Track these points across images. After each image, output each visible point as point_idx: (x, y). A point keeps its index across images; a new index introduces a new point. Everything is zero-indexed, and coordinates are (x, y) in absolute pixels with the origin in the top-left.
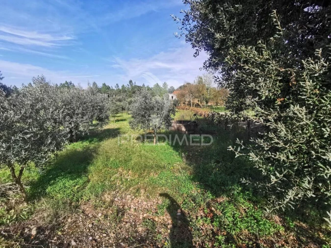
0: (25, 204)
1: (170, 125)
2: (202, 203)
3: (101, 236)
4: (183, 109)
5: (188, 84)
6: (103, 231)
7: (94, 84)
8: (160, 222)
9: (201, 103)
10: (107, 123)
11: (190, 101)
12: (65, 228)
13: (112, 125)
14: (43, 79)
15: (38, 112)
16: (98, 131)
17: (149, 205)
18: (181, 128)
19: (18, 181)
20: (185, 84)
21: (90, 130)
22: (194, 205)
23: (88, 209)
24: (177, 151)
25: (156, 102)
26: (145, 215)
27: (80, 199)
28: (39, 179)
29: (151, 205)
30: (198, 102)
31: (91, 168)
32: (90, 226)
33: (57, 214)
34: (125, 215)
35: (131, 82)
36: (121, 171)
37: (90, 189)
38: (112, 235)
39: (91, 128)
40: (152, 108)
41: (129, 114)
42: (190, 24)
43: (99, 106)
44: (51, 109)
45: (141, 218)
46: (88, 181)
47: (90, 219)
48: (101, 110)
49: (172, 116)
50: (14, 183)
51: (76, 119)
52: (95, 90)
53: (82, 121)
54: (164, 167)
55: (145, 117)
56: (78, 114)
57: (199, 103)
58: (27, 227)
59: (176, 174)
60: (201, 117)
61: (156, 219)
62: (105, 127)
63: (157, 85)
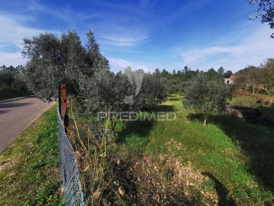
0: (115, 144)
1: (224, 110)
2: (259, 200)
3: (156, 183)
4: (241, 95)
5: (252, 68)
6: (158, 181)
7: (157, 70)
8: (206, 197)
9: (268, 89)
10: (165, 101)
11: (252, 87)
12: (134, 167)
13: (168, 103)
16: (156, 106)
17: (196, 177)
18: (237, 114)
19: (113, 129)
20: (248, 67)
21: (152, 104)
22: (247, 197)
23: (148, 160)
24: (230, 136)
25: (211, 86)
26: (191, 184)
27: (143, 152)
28: (122, 131)
29: (197, 178)
30: (263, 88)
31: (152, 133)
32: (149, 173)
33: (131, 156)
34: (174, 176)
35: (186, 67)
36: (173, 140)
37: (150, 147)
38: (164, 186)
39: (153, 103)
40: (206, 92)
41: (181, 95)
43: (161, 87)
45: (188, 184)
46: (149, 141)
47: (149, 168)
48: (162, 90)
49: (228, 101)
50: (111, 130)
51: (145, 95)
52: (158, 74)
53: (148, 97)
54: (214, 148)
55: (198, 99)
56: (146, 92)
57: (266, 89)
58: (115, 158)
59: (227, 160)
60: (267, 106)
61: (202, 192)
62: (164, 104)
63: (212, 71)
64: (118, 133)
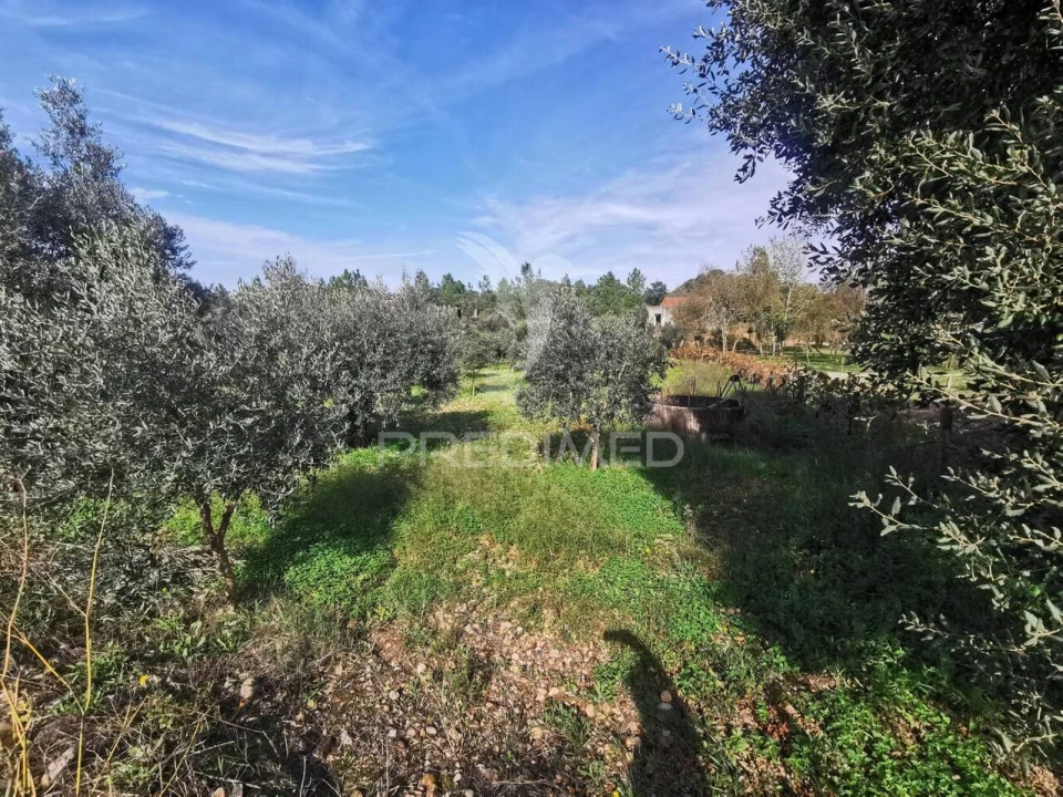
0: (231, 610)
1: (648, 410)
2: (750, 684)
3: (422, 733)
4: (695, 358)
5: (716, 273)
6: (429, 719)
7: (421, 276)
8: (602, 723)
9: (759, 337)
10: (453, 395)
11: (720, 331)
12: (327, 692)
13: (463, 403)
14: (289, 265)
15: (272, 355)
16: (424, 417)
17: (568, 661)
18: (685, 421)
19: (217, 543)
20: (705, 272)
21: (401, 413)
22: (720, 684)
23: (388, 645)
24: (668, 496)
25: (604, 333)
26: (554, 692)
27: (369, 614)
28: (269, 543)
29: (574, 663)
30: (747, 335)
31: (403, 528)
32: (394, 696)
33: (308, 647)
34: (494, 681)
35: (526, 268)
36: (487, 543)
37: (396, 586)
38: (452, 733)
39: (405, 407)
40: (590, 353)
41: (517, 370)
42: (726, 72)
43: (431, 342)
44: (305, 350)
45: (541, 698)
46: (393, 564)
47: (394, 675)
48: (436, 355)
49: (654, 380)
50: (208, 547)
51: (368, 379)
52: (423, 295)
53: (382, 385)
54: (622, 546)
55: (567, 381)
56: (371, 366)
57: (753, 339)
58: (230, 675)
59: (662, 574)
60: (757, 388)
61: (590, 710)
62: (447, 408)
63: (609, 280)
64: (249, 554)
